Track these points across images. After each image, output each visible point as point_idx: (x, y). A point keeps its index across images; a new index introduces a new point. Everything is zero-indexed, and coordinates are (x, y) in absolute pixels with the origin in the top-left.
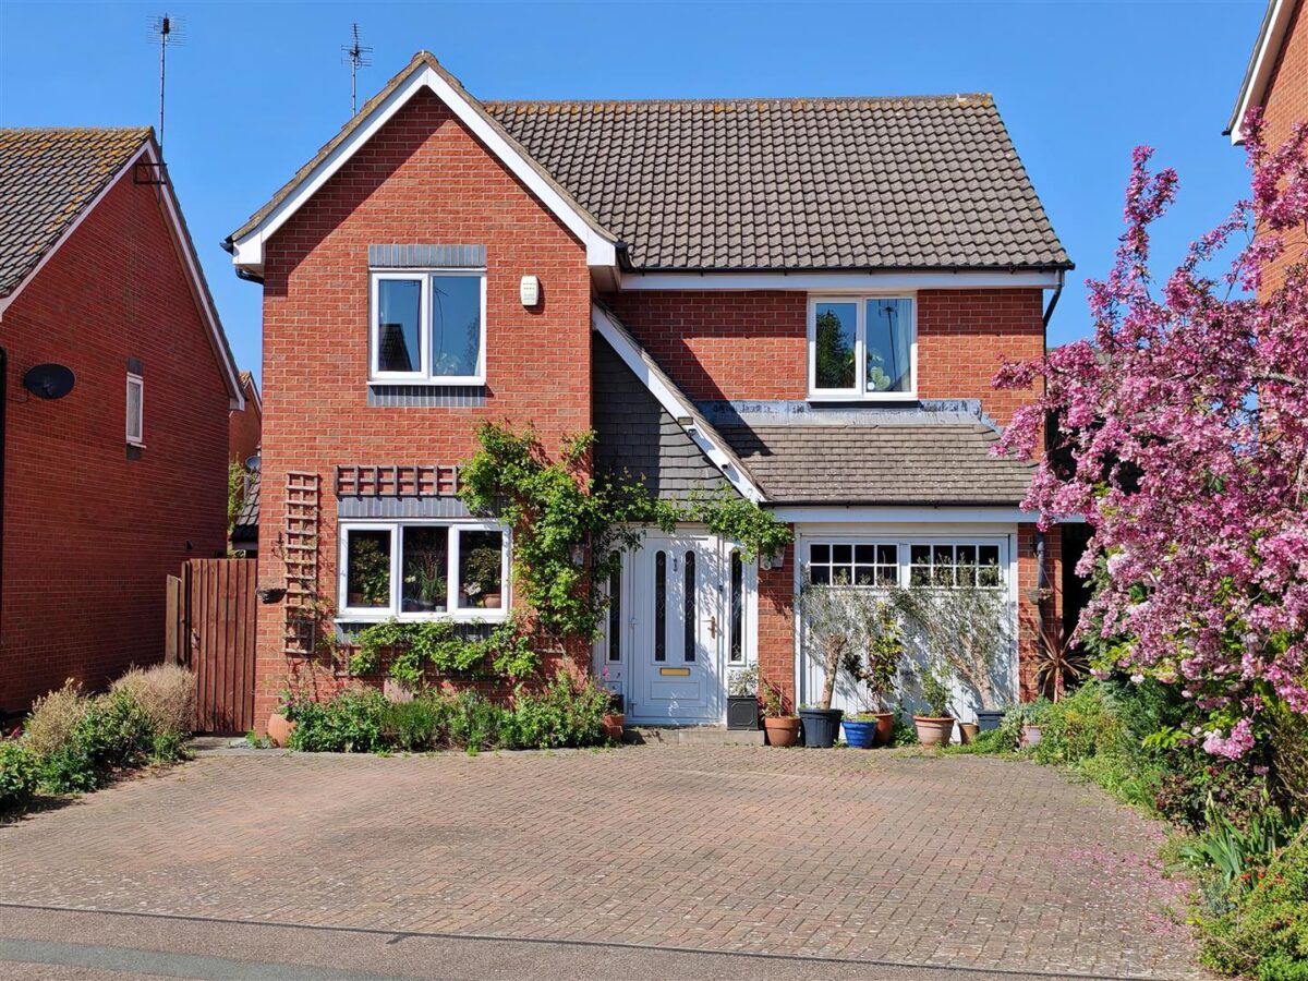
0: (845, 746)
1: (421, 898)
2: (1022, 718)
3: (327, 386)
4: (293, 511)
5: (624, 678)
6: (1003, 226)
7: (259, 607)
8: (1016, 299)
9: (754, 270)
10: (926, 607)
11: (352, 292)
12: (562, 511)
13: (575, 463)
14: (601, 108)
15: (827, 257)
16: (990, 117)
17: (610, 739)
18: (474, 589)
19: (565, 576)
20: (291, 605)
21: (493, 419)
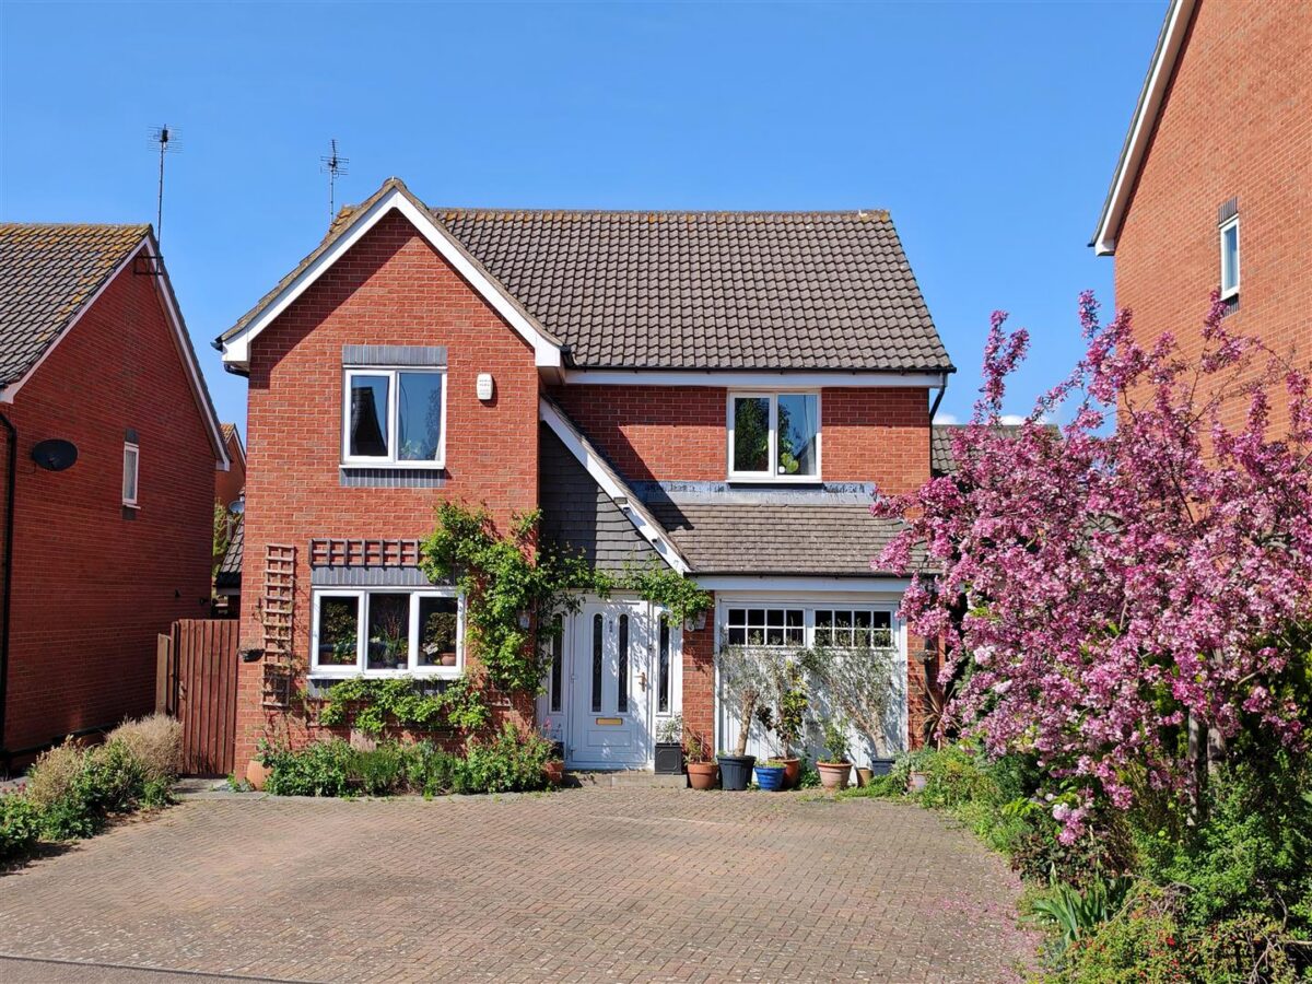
0: (758, 788)
1: (380, 951)
2: (910, 765)
3: (304, 468)
4: (272, 579)
5: (564, 728)
6: (896, 332)
7: (240, 664)
8: (907, 396)
9: (681, 369)
10: (828, 666)
11: (328, 386)
12: (510, 582)
13: (523, 538)
14: (550, 217)
15: (744, 358)
16: (887, 231)
17: (550, 783)
18: (431, 649)
19: (513, 639)
20: (268, 662)
21: (451, 498)
